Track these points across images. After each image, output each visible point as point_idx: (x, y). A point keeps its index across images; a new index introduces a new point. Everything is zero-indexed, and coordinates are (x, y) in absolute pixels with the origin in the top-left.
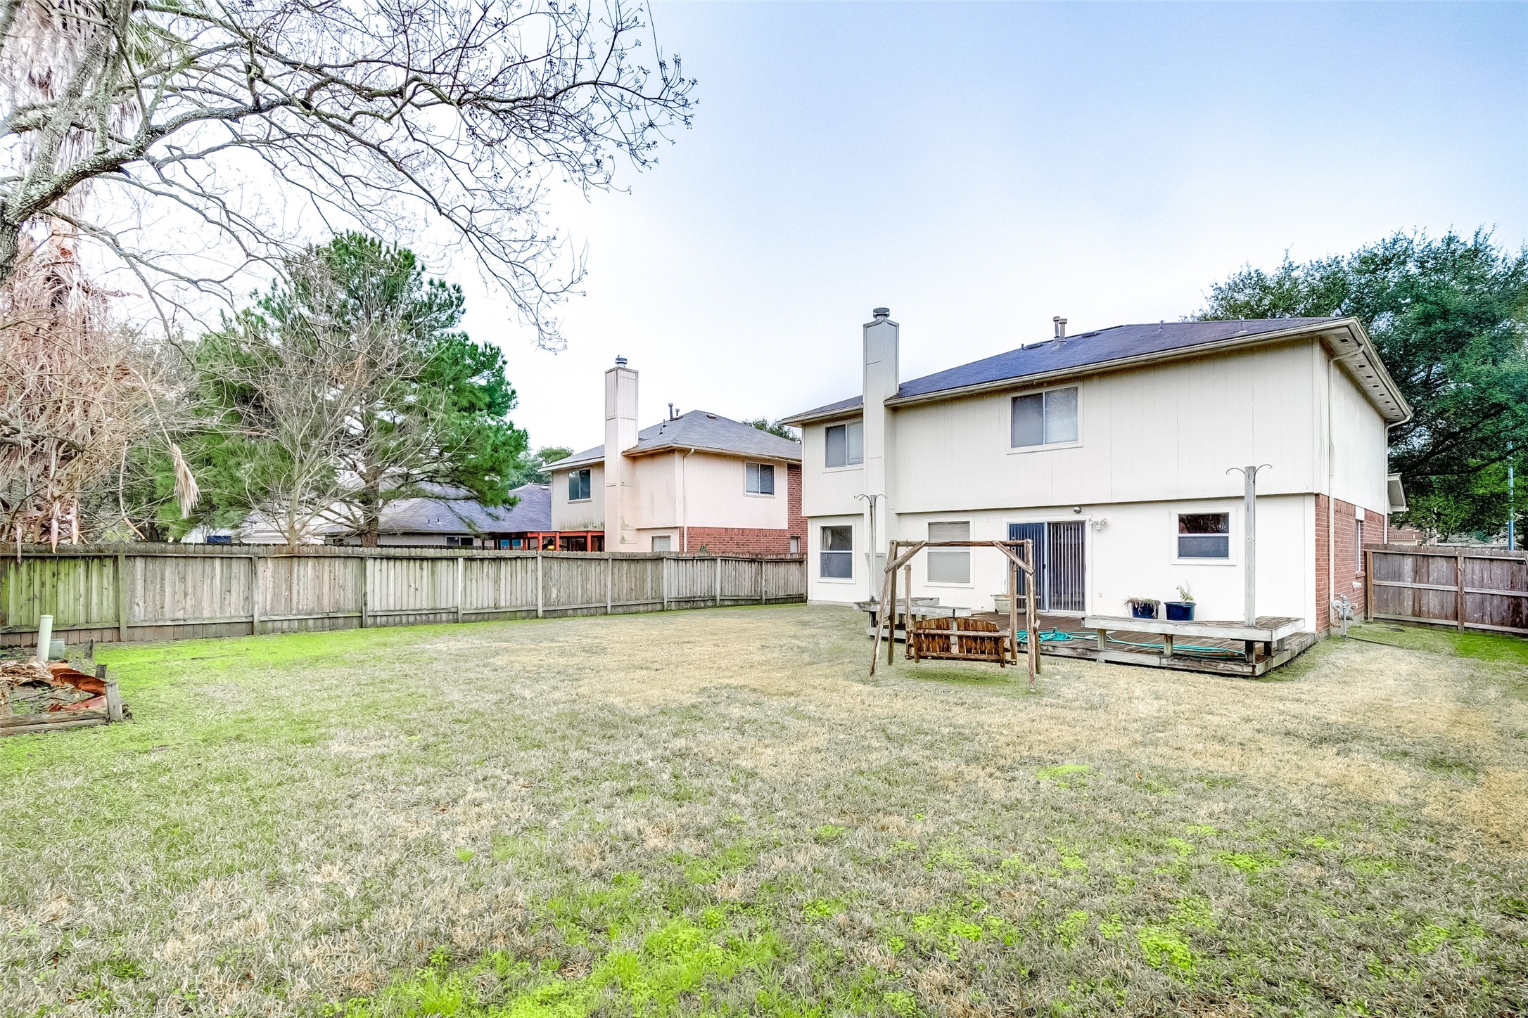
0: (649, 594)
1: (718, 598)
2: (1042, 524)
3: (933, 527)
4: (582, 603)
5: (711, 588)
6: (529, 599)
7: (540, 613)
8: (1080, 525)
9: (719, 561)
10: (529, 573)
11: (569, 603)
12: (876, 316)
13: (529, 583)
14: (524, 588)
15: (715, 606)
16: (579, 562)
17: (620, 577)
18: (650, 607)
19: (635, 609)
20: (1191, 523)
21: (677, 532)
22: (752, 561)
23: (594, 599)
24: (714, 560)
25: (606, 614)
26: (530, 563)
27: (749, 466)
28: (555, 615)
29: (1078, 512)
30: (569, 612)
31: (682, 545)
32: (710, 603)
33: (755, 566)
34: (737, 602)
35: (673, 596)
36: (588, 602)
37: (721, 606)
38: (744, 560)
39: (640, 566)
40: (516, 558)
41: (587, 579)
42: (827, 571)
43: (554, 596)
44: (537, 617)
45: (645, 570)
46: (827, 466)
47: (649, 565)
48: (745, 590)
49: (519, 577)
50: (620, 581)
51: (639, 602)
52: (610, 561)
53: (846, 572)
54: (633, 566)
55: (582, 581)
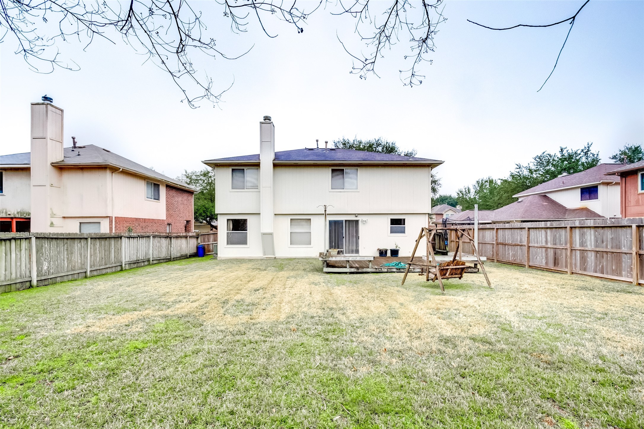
0: (113, 260)
1: (151, 260)
2: (343, 221)
3: (293, 221)
4: (67, 272)
5: (147, 254)
6: (23, 273)
7: (34, 283)
8: (357, 222)
9: (151, 237)
10: (23, 251)
11: (58, 272)
12: (265, 120)
13: (23, 259)
14: (18, 264)
15: (149, 264)
16: (65, 240)
17: (95, 250)
18: (114, 269)
19: (104, 272)
20: (394, 222)
21: (108, 219)
22: (166, 237)
23: (76, 267)
24: (149, 237)
25: (86, 277)
26: (24, 244)
27: (148, 183)
28: (46, 283)
29: (356, 216)
30: (58, 279)
31: (111, 229)
32: (146, 263)
33: (168, 239)
34: (160, 261)
35: (127, 260)
36: (73, 270)
37: (153, 264)
38: (163, 237)
39: (107, 242)
40: (10, 240)
41: (72, 253)
42: (230, 242)
43: (45, 268)
44: (31, 286)
45: (110, 245)
46: (233, 188)
47: (113, 241)
48: (164, 254)
49: (13, 255)
50: (95, 253)
51: (107, 266)
52: (89, 239)
53: (244, 242)
54: (103, 242)
55: (67, 255)
